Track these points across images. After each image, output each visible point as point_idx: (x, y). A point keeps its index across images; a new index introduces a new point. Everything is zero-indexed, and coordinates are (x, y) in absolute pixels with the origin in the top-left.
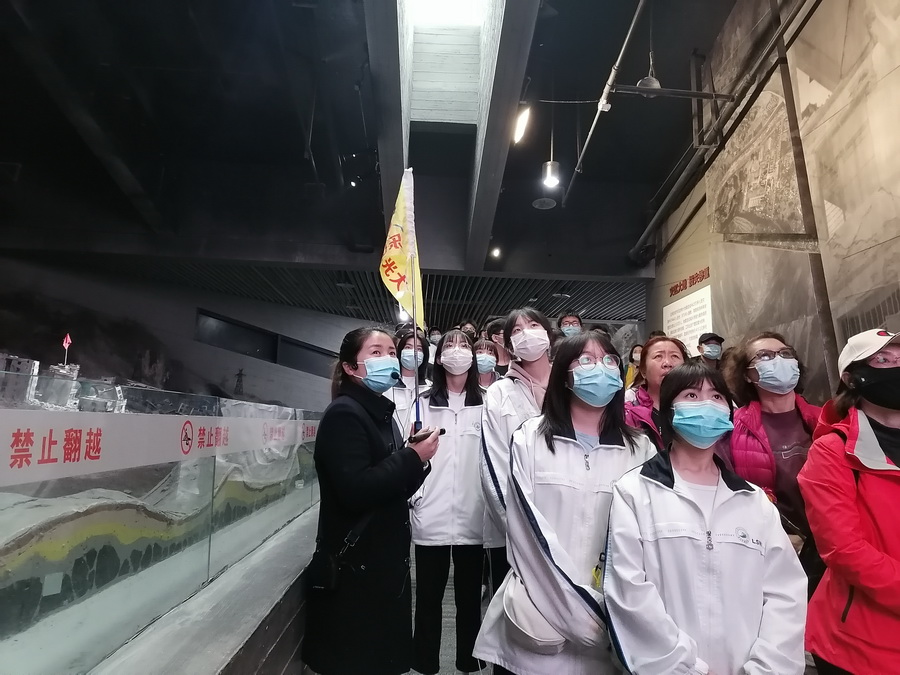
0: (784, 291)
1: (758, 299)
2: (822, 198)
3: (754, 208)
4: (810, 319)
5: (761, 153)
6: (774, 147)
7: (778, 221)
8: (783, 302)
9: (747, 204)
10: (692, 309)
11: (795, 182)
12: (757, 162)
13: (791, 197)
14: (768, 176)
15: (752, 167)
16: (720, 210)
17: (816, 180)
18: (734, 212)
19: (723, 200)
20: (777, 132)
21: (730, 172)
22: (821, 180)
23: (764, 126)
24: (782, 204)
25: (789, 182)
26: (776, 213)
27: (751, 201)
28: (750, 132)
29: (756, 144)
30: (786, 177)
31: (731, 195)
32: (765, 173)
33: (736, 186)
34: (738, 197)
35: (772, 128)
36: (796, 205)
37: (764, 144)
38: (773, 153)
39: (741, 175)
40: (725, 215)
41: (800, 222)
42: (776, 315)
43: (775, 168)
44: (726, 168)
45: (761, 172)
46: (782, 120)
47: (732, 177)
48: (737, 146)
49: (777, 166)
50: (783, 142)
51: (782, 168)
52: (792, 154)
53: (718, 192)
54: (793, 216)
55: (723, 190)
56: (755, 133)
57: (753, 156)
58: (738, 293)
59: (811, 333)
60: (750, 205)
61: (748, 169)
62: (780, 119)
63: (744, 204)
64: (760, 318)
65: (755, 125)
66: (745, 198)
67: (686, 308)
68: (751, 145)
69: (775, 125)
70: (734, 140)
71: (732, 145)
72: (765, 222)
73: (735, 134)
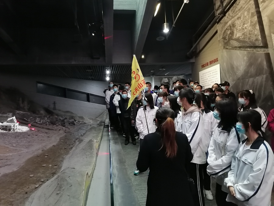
0: (253, 66)
1: (241, 69)
2: (270, 33)
3: (239, 37)
4: (265, 76)
5: (242, 17)
6: (248, 14)
7: (250, 42)
8: (252, 70)
9: (236, 35)
10: (211, 72)
11: (258, 27)
12: (240, 20)
13: (256, 33)
14: (245, 25)
15: (238, 22)
16: (224, 38)
17: (268, 26)
18: (231, 38)
19: (225, 34)
20: (249, 9)
21: (228, 24)
22: (270, 26)
23: (243, 7)
24: (252, 36)
25: (255, 27)
26: (249, 39)
27: (238, 34)
28: (237, 9)
29: (239, 14)
30: (254, 26)
31: (229, 33)
32: (244, 24)
33: (231, 29)
34: (232, 33)
35: (247, 8)
36: (258, 36)
37: (244, 14)
38: (247, 17)
39: (233, 25)
40: (226, 40)
41: (260, 42)
42: (249, 75)
43: (248, 22)
44: (226, 23)
45: (242, 24)
46: (251, 5)
47: (229, 26)
48: (231, 15)
49: (249, 21)
50: (252, 13)
51: (251, 22)
52: (256, 17)
53: (223, 32)
54: (257, 40)
55: (225, 31)
56: (239, 10)
57: (238, 18)
58: (232, 67)
59: (265, 81)
60: (237, 36)
61: (236, 23)
62: (250, 4)
63: (235, 35)
64: (242, 76)
65: (239, 7)
66: (235, 34)
67: (209, 72)
68: (237, 14)
69: (248, 7)
70: (230, 13)
71: (229, 15)
72: (244, 42)
73: (230, 11)
